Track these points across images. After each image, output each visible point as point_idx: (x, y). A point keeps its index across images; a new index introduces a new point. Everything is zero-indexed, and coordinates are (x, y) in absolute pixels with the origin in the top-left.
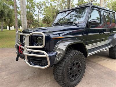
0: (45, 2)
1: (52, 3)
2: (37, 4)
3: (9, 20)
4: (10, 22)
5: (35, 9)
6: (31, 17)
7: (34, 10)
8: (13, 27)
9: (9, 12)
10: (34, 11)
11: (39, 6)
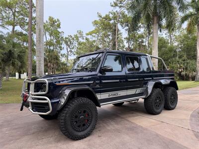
0: (78, 35)
1: (89, 37)
2: (66, 38)
3: (20, 64)
4: (21, 67)
5: (62, 46)
6: (54, 59)
7: (60, 47)
8: (25, 74)
9: (21, 52)
10: (61, 50)
11: (68, 42)
